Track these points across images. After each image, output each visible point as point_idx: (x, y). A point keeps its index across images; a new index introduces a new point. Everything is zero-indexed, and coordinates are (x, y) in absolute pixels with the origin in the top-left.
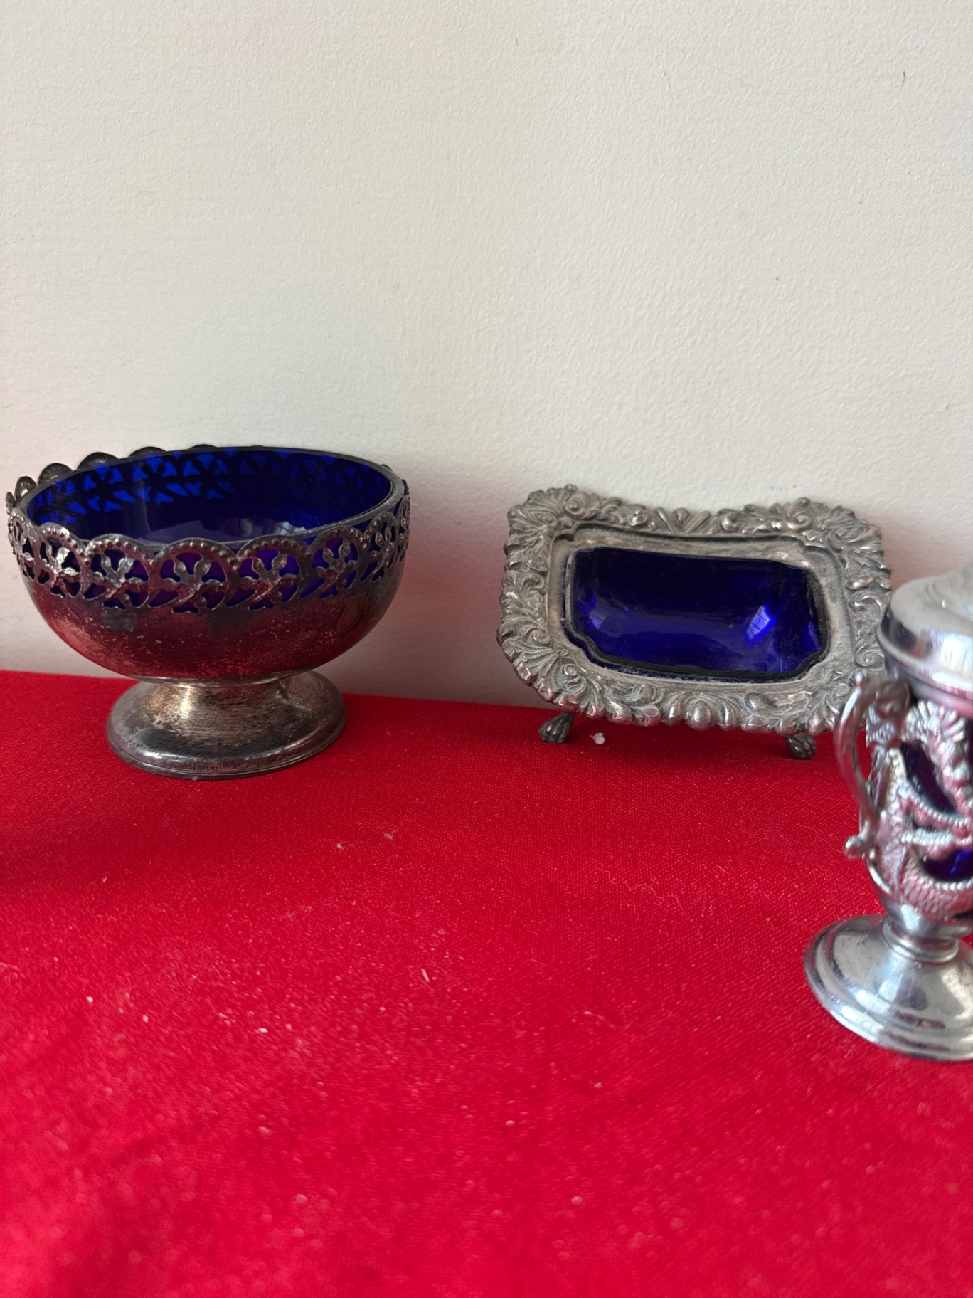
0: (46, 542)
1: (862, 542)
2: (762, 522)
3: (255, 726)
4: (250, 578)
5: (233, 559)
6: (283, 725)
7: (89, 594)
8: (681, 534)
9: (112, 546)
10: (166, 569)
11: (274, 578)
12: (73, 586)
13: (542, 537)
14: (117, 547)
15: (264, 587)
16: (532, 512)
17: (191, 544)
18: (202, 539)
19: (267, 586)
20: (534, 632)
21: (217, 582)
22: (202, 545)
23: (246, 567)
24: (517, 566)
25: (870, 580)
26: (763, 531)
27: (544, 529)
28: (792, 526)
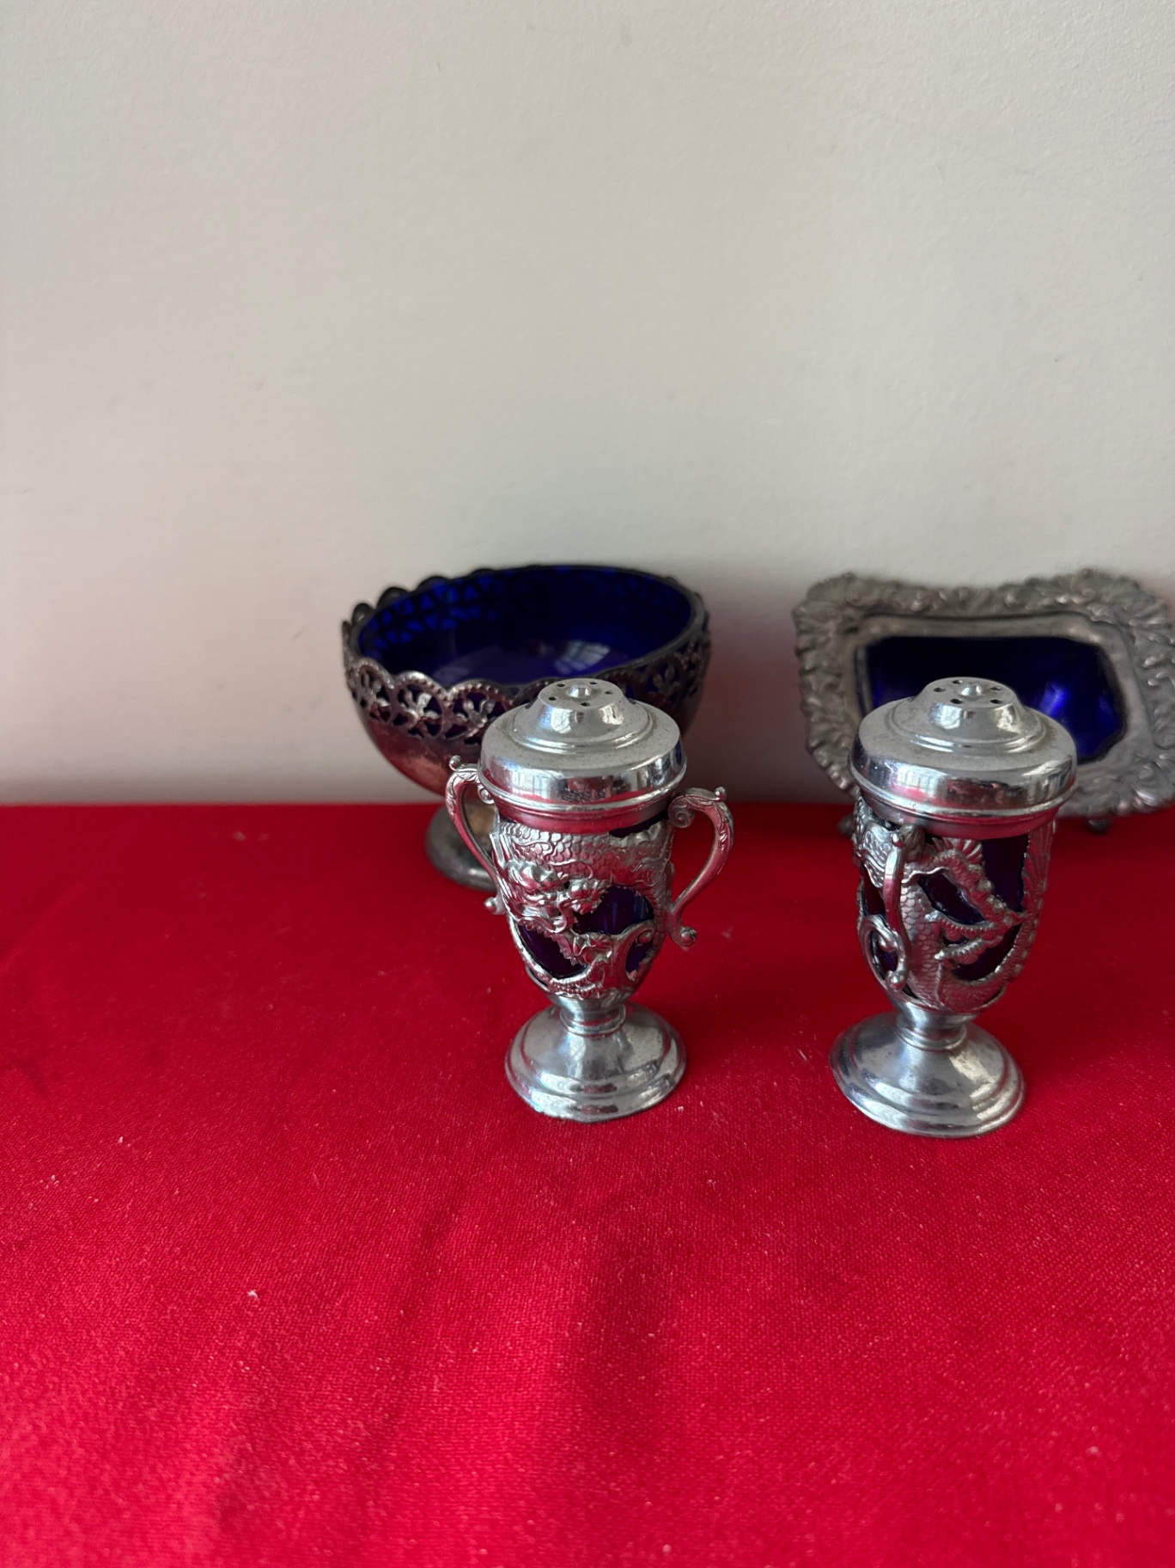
0: (406, 689)
1: (1149, 616)
2: (1046, 597)
7: (450, 734)
8: (966, 614)
9: (475, 690)
12: (433, 727)
13: (831, 635)
14: (479, 691)
16: (819, 606)
24: (813, 670)
25: (1162, 656)
26: (1047, 607)
27: (831, 626)
28: (1076, 600)
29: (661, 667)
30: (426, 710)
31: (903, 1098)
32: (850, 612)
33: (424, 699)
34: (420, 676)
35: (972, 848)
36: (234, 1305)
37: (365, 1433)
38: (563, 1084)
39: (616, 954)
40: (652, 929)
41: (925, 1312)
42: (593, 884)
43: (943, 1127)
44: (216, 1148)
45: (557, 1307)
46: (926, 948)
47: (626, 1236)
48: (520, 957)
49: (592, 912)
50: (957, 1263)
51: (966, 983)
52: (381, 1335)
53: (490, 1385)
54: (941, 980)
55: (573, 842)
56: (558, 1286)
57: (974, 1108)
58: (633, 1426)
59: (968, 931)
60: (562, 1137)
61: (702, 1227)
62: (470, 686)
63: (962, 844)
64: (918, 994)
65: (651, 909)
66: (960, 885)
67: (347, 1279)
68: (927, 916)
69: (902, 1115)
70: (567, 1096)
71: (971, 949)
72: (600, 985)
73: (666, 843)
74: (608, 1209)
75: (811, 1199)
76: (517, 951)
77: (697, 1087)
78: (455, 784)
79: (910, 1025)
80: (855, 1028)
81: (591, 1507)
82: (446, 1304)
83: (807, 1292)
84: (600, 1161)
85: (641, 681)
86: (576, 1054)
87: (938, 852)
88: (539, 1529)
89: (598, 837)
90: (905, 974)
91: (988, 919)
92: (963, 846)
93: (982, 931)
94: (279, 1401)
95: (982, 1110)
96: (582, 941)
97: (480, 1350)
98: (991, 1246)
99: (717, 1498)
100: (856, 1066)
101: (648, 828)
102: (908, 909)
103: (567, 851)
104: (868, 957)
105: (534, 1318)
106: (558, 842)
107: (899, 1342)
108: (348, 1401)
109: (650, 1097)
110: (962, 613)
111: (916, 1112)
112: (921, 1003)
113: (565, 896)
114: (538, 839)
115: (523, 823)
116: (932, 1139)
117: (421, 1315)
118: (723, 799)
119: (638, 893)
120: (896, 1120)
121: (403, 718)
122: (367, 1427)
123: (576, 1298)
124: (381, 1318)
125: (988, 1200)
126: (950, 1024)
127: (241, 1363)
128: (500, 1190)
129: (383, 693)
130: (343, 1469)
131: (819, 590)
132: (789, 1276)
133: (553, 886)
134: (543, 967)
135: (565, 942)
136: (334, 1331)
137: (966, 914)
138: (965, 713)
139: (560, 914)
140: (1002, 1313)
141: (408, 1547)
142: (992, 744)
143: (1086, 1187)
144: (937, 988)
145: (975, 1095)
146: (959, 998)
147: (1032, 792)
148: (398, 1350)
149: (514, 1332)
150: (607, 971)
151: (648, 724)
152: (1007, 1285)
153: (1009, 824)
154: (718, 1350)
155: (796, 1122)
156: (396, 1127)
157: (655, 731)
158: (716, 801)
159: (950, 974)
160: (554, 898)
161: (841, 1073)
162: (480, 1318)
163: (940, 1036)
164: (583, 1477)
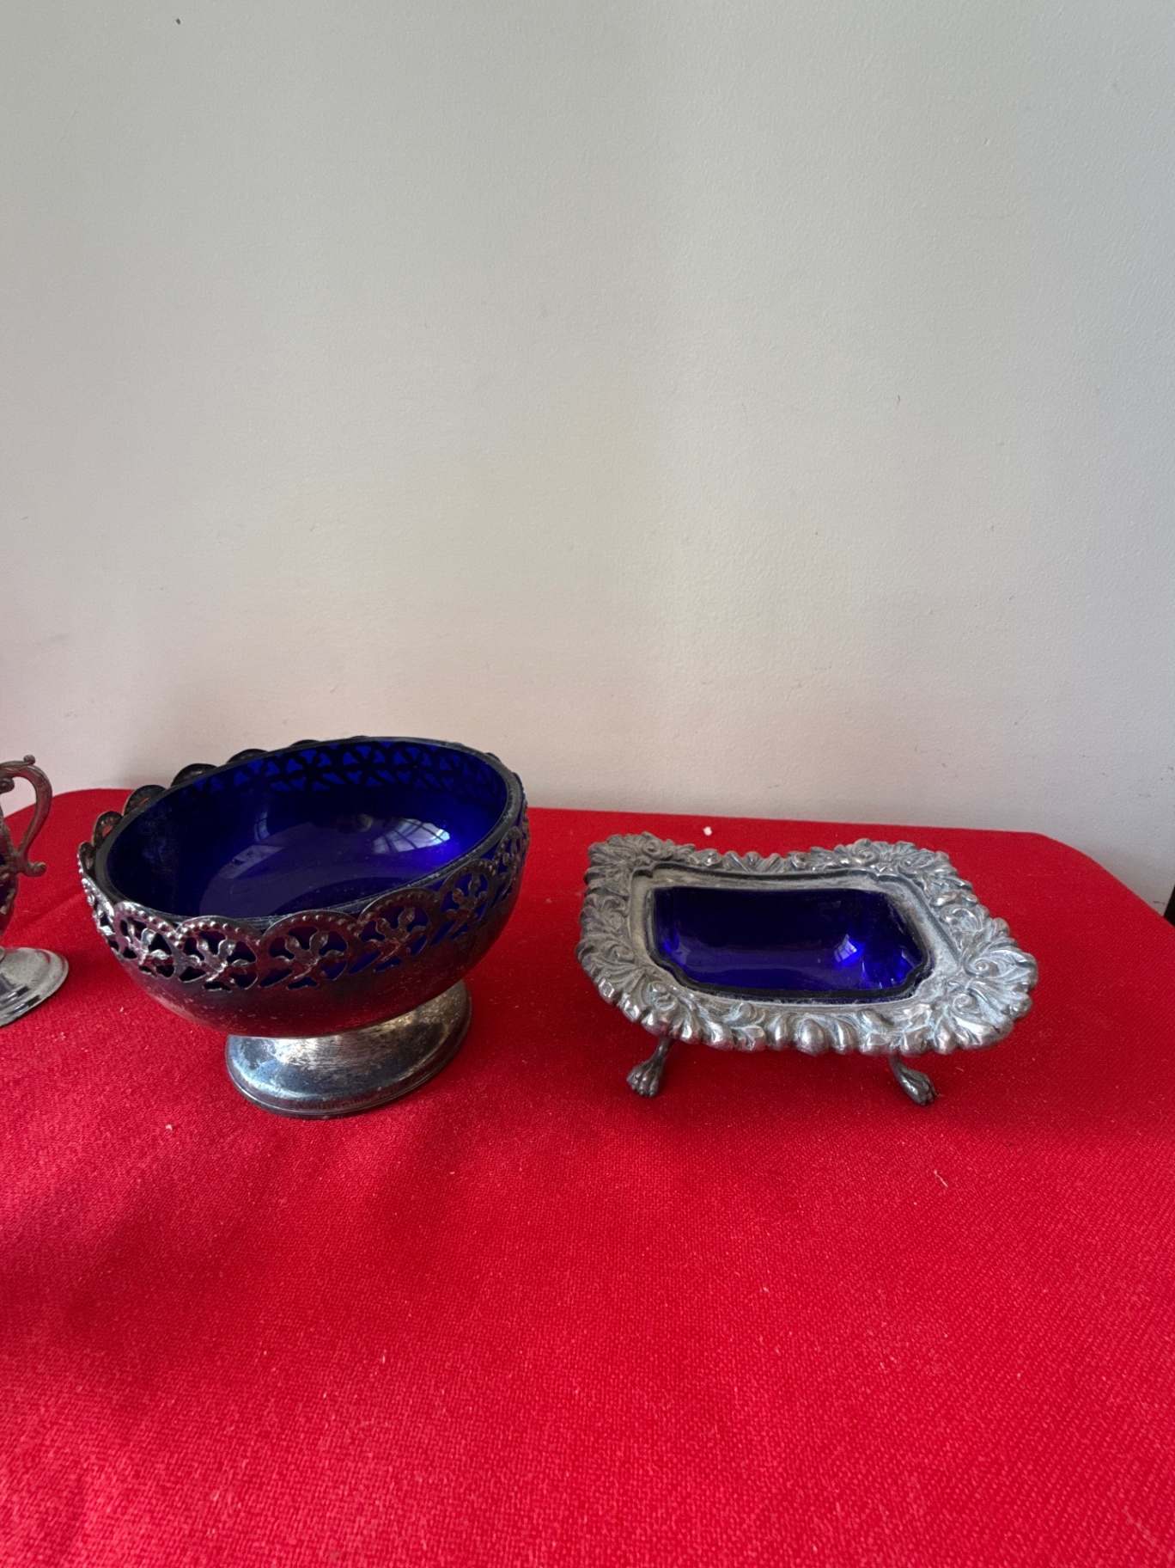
2: (830, 860)
3: (384, 1047)
4: (374, 941)
5: (354, 925)
6: (412, 1039)
7: (185, 976)
8: (756, 873)
9: (208, 928)
10: (276, 947)
11: (402, 935)
12: (166, 968)
14: (214, 929)
15: (391, 947)
17: (304, 918)
18: (317, 911)
19: (394, 946)
20: (617, 948)
21: (338, 952)
22: (317, 917)
23: (369, 932)
25: (955, 895)
26: (832, 867)
27: (623, 862)
28: (859, 861)
30: (152, 948)
33: (149, 935)
34: (139, 908)
36: (153, 1136)
62: (201, 924)
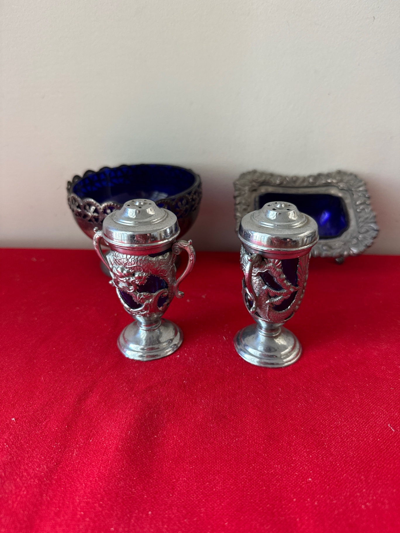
0: (86, 205)
1: (359, 187)
2: (324, 180)
7: (102, 221)
8: (296, 186)
12: (96, 219)
13: (246, 192)
14: (112, 206)
16: (243, 181)
24: (239, 204)
25: (363, 201)
26: (324, 183)
27: (247, 188)
28: (334, 181)
29: (181, 200)
30: (94, 212)
31: (258, 353)
32: (254, 184)
33: (93, 208)
34: (92, 200)
35: (278, 262)
36: (6, 423)
37: (46, 470)
38: (138, 348)
39: (153, 300)
40: (168, 292)
41: (256, 430)
42: (143, 274)
43: (273, 364)
44: (9, 368)
45: (122, 426)
46: (263, 299)
47: (151, 401)
48: (120, 301)
49: (144, 285)
50: (270, 412)
51: (278, 312)
52: (58, 435)
53: (94, 453)
54: (268, 310)
55: (135, 258)
56: (124, 418)
57: (282, 357)
58: (144, 469)
59: (277, 293)
60: (134, 366)
61: (179, 398)
62: (109, 204)
63: (274, 261)
64: (261, 316)
65: (167, 284)
66: (274, 276)
67: (48, 415)
68: (263, 287)
69: (258, 360)
70: (140, 352)
71: (279, 300)
72: (148, 312)
73: (171, 260)
74: (146, 391)
75: (220, 388)
76: (119, 299)
77: (185, 349)
78: (96, 238)
79: (261, 328)
80: (243, 329)
81: (124, 497)
82: (83, 424)
83: (214, 422)
84: (146, 374)
85: (173, 204)
86: (143, 338)
87: (266, 264)
88: (104, 505)
89: (144, 257)
90: (256, 308)
91: (284, 289)
92: (275, 262)
93: (282, 293)
94: (17, 458)
95: (285, 358)
96: (140, 295)
97: (93, 441)
98: (283, 406)
99: (171, 495)
100: (242, 342)
101: (164, 254)
102: (257, 285)
103: (133, 262)
104: (245, 303)
105: (113, 430)
106: (129, 258)
107: (245, 440)
108: (42, 458)
109: (169, 352)
110: (293, 185)
111: (263, 359)
112: (262, 319)
113: (133, 278)
114: (123, 257)
115: (117, 251)
116: (266, 368)
117: (74, 428)
118: (191, 244)
119: (161, 278)
120: (255, 362)
121: (86, 216)
122: (47, 468)
123: (129, 423)
124: (59, 428)
125: (284, 390)
126: (274, 327)
127: (5, 444)
128: (108, 384)
129: (79, 207)
130: (36, 483)
131: (243, 175)
132: (208, 416)
133: (128, 275)
134: (128, 305)
135: (134, 295)
136: (41, 433)
137: (276, 286)
138: (278, 214)
139: (132, 285)
140: (283, 431)
141: (56, 511)
142: (286, 225)
143: (319, 386)
144: (267, 313)
145: (283, 353)
146: (275, 318)
147: (300, 242)
148: (63, 440)
149: (106, 434)
150: (150, 307)
151: (165, 216)
152: (287, 421)
153: (291, 254)
154: (179, 442)
155: (218, 361)
156: (75, 362)
157: (167, 218)
158: (188, 245)
159: (272, 309)
160: (129, 279)
161: (237, 344)
162: (94, 429)
163: (271, 331)
164: (123, 487)
